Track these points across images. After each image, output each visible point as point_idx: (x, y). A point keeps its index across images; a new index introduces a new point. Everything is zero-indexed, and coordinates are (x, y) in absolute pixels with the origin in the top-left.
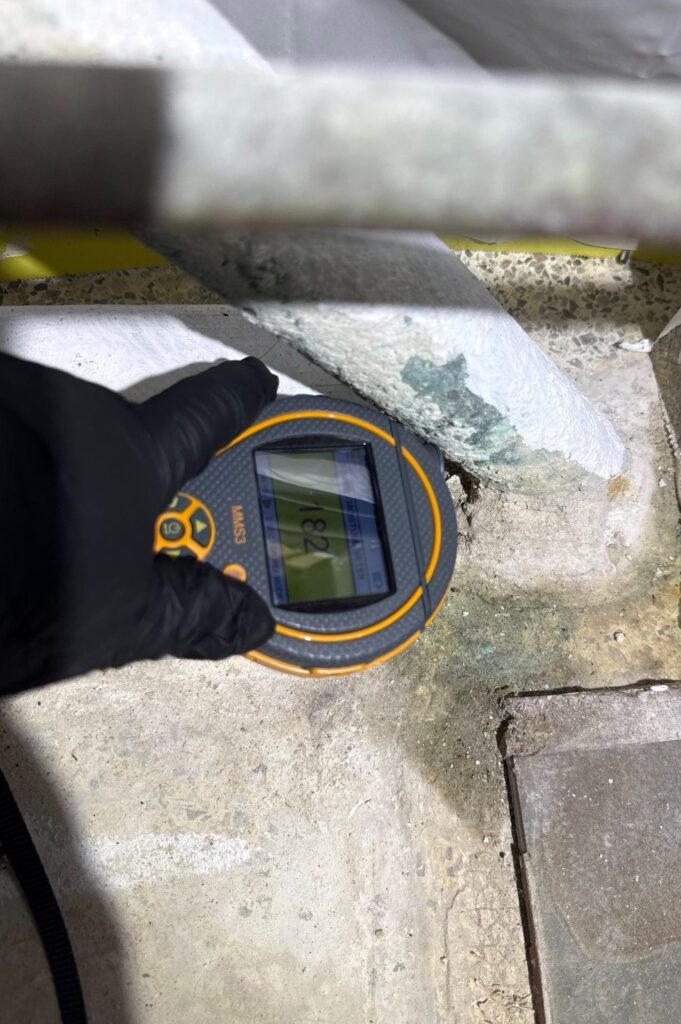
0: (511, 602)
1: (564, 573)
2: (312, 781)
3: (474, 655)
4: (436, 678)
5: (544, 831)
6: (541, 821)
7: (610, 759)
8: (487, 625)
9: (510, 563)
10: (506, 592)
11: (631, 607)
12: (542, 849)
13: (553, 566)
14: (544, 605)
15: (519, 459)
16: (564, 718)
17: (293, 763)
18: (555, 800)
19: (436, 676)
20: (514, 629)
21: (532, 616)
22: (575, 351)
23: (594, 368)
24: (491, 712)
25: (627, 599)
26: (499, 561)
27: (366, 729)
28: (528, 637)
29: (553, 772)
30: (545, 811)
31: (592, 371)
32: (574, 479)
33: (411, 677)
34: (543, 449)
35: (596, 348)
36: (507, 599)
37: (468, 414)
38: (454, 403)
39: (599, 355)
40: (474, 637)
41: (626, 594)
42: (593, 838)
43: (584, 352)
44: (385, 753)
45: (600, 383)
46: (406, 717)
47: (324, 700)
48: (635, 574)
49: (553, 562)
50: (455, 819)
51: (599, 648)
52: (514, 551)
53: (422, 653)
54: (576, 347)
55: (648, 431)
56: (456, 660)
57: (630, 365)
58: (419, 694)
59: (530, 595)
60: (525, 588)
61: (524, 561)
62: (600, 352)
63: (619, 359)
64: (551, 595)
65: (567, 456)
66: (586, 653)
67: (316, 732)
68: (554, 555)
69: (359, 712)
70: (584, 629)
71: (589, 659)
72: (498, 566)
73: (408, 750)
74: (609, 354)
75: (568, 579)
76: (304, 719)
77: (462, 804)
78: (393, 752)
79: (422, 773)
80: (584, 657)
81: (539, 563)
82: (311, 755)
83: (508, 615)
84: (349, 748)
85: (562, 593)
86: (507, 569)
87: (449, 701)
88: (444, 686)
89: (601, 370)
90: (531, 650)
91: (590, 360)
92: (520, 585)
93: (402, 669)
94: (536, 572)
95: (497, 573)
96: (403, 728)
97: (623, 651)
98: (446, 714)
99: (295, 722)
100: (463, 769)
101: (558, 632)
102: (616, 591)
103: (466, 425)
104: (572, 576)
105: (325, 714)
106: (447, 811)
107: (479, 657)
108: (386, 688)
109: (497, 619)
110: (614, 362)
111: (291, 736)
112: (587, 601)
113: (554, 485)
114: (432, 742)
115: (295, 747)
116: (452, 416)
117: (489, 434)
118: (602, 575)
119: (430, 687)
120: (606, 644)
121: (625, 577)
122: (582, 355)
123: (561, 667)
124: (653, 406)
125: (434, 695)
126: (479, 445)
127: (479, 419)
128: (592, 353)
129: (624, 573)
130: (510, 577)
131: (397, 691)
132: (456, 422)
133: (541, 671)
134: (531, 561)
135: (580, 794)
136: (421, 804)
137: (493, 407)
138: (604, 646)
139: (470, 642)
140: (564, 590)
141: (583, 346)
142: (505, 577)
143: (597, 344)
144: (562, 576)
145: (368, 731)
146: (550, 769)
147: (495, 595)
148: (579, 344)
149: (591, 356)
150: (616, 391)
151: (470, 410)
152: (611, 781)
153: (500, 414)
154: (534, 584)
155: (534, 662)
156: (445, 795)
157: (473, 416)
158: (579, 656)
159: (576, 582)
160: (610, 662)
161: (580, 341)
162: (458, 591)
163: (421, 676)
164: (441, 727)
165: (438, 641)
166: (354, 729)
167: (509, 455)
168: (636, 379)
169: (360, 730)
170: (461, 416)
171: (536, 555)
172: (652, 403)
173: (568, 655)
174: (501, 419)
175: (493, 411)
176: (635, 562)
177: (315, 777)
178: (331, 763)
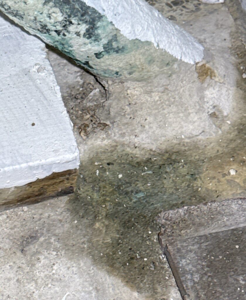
0: (151, 163)
1: (183, 137)
2: (31, 287)
3: (131, 200)
4: (107, 216)
5: (196, 280)
6: (192, 275)
7: (234, 235)
8: (138, 181)
9: (143, 136)
10: (146, 157)
11: (238, 154)
12: (197, 291)
13: (174, 133)
14: (175, 161)
15: (123, 48)
16: (200, 219)
17: (16, 278)
18: (199, 262)
19: (106, 216)
20: (157, 180)
21: (168, 170)
22: (169, 11)
23: (185, 19)
24: (149, 229)
25: (234, 149)
26: (136, 136)
27: (63, 252)
28: (168, 183)
29: (196, 247)
30: (194, 269)
31: (184, 21)
32: (168, 64)
33: (89, 218)
34: (137, 39)
35: (184, 7)
36: (148, 161)
37: (79, 14)
38: (68, 6)
39: (188, 10)
40: (129, 189)
41: (232, 146)
42: (231, 280)
43: (176, 10)
44: (80, 264)
45: (191, 27)
46: (90, 241)
47: (30, 240)
48: (236, 133)
49: (174, 130)
50: (136, 294)
51: (219, 181)
52: (144, 127)
53: (94, 204)
54: (170, 9)
55: (230, 48)
56: (119, 204)
57: (211, 13)
58: (96, 227)
59: (163, 155)
60: (158, 151)
61: (153, 132)
62: (188, 9)
63: (202, 11)
64: (178, 153)
65: (155, 45)
66: (211, 186)
67: (28, 258)
68: (173, 125)
69: (56, 243)
70: (207, 172)
71: (214, 189)
72: (136, 140)
73: (95, 260)
74: (194, 9)
75: (187, 140)
76: (19, 254)
77: (139, 285)
78: (85, 263)
79: (108, 272)
80: (210, 188)
81: (164, 132)
82: (28, 272)
83: (150, 172)
84: (54, 264)
85: (185, 150)
86: (143, 140)
87: (119, 228)
88: (114, 220)
89: (191, 19)
90: (171, 191)
91: (181, 15)
92: (154, 149)
93: (81, 214)
94: (163, 138)
95: (136, 145)
96: (89, 248)
97: (237, 181)
98: (118, 236)
99: (13, 255)
100: (136, 266)
101: (188, 177)
102: (225, 145)
103: (80, 22)
104: (189, 138)
105: (33, 248)
106: (129, 290)
107: (135, 200)
108: (72, 227)
109: (143, 176)
110: (199, 13)
111: (11, 264)
112: (205, 154)
113: (155, 68)
114: (111, 253)
115: (15, 269)
116: (69, 16)
117: (97, 28)
118: (211, 135)
119: (103, 223)
120: (224, 178)
121: (229, 135)
122: (175, 13)
123: (194, 196)
124: (232, 34)
125: (107, 226)
126: (93, 38)
127: (87, 18)
128: (182, 10)
129: (228, 133)
130: (146, 146)
131: (80, 227)
132: (73, 21)
133: (181, 201)
134: (158, 132)
135: (216, 256)
136: (111, 289)
137: (93, 9)
138: (223, 179)
139: (127, 193)
140: (186, 148)
141: (174, 8)
142: (143, 146)
143: (184, 4)
144: (182, 139)
145: (65, 253)
146: (193, 245)
147: (139, 160)
148: (171, 7)
149: (181, 12)
150: (203, 30)
151: (79, 11)
152: (237, 247)
153: (99, 14)
154: (164, 147)
155: (174, 197)
156: (127, 282)
157: (82, 15)
158: (206, 188)
159: (193, 141)
160: (229, 188)
161: (172, 5)
162: (113, 164)
163: (95, 217)
164: (116, 244)
165: (103, 195)
166: (55, 253)
167: (115, 45)
168: (217, 20)
169: (59, 253)
170: (75, 16)
171: (160, 127)
172: (231, 32)
173: (198, 189)
174: (102, 17)
175: (95, 11)
176: (233, 125)
177: (33, 283)
178: (42, 275)
